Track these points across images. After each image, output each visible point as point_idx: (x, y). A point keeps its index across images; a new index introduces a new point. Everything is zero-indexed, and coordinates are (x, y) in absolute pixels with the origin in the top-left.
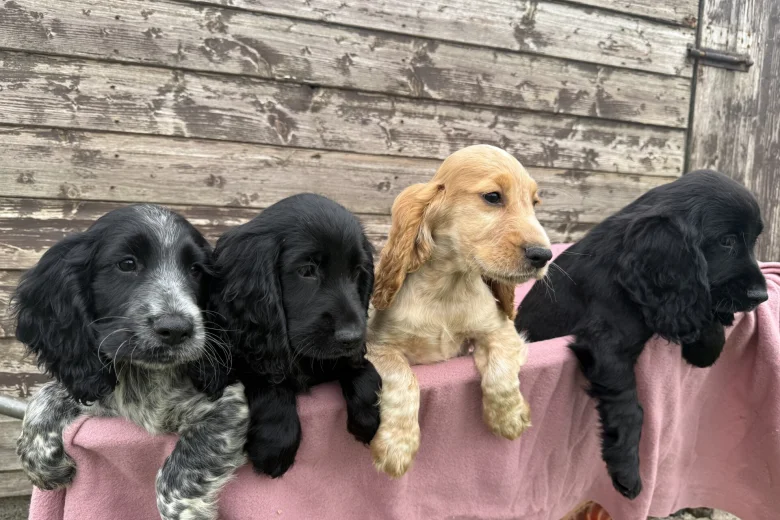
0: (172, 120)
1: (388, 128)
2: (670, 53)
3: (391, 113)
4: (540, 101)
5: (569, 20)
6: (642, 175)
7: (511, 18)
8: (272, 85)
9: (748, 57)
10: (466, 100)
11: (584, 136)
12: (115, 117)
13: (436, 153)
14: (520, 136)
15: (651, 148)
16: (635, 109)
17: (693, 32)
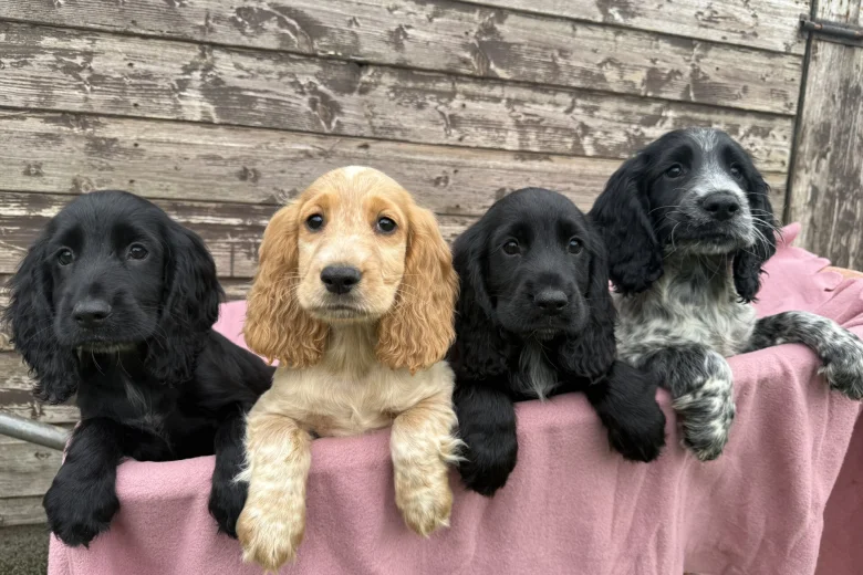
0: (197, 104)
1: (447, 113)
2: (779, 26)
3: (451, 95)
4: (626, 82)
8: (314, 62)
10: (538, 80)
11: (675, 124)
12: (134, 100)
13: (501, 142)
14: (600, 122)
15: (753, 138)
16: (736, 92)
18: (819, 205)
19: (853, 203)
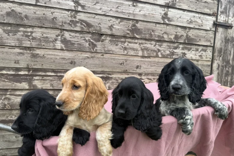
0: (59, 45)
1: (124, 47)
2: (208, 24)
3: (125, 42)
4: (169, 38)
5: (178, 14)
6: (199, 60)
7: (161, 13)
8: (89, 34)
9: (232, 24)
10: (147, 38)
11: (182, 49)
12: (43, 44)
13: (138, 54)
14: (163, 49)
15: (202, 52)
16: (198, 40)
17: (215, 17)
18: (220, 69)
19: (229, 69)
